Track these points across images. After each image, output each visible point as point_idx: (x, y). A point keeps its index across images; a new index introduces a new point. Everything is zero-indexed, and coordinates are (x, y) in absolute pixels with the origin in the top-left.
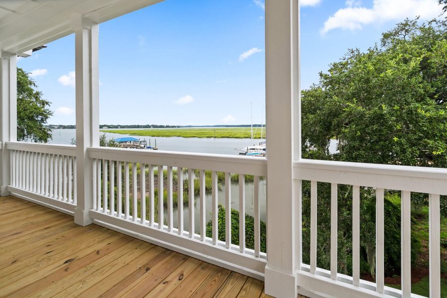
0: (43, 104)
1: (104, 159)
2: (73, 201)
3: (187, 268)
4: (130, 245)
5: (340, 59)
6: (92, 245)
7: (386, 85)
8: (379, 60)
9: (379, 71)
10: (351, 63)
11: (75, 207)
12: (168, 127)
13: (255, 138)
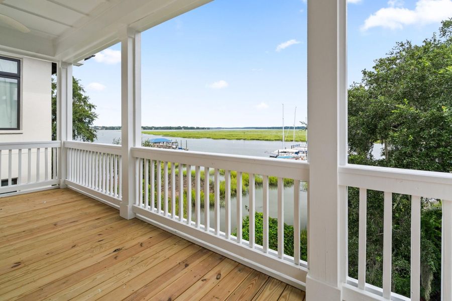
0: (90, 108)
1: (145, 158)
2: (119, 196)
3: (224, 268)
4: (169, 240)
5: (387, 54)
6: (136, 238)
7: (447, 83)
8: (438, 54)
9: (437, 66)
10: (401, 58)
11: (120, 201)
12: (198, 128)
13: (287, 141)
